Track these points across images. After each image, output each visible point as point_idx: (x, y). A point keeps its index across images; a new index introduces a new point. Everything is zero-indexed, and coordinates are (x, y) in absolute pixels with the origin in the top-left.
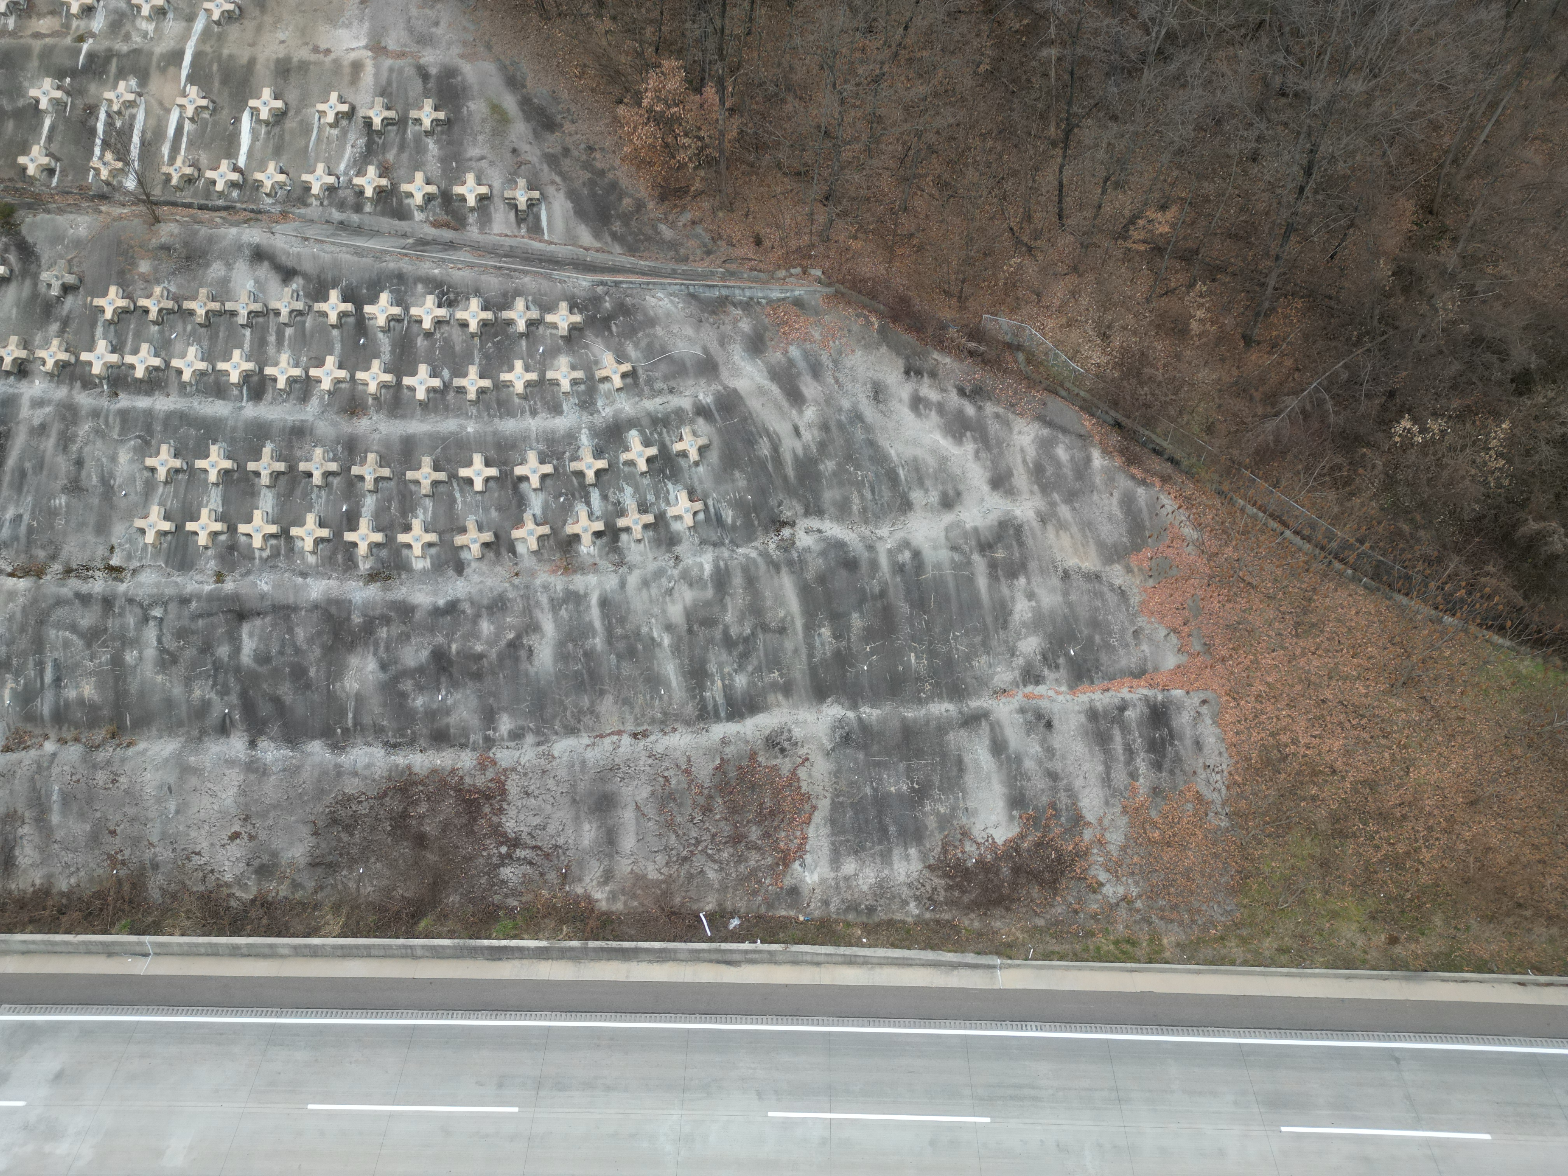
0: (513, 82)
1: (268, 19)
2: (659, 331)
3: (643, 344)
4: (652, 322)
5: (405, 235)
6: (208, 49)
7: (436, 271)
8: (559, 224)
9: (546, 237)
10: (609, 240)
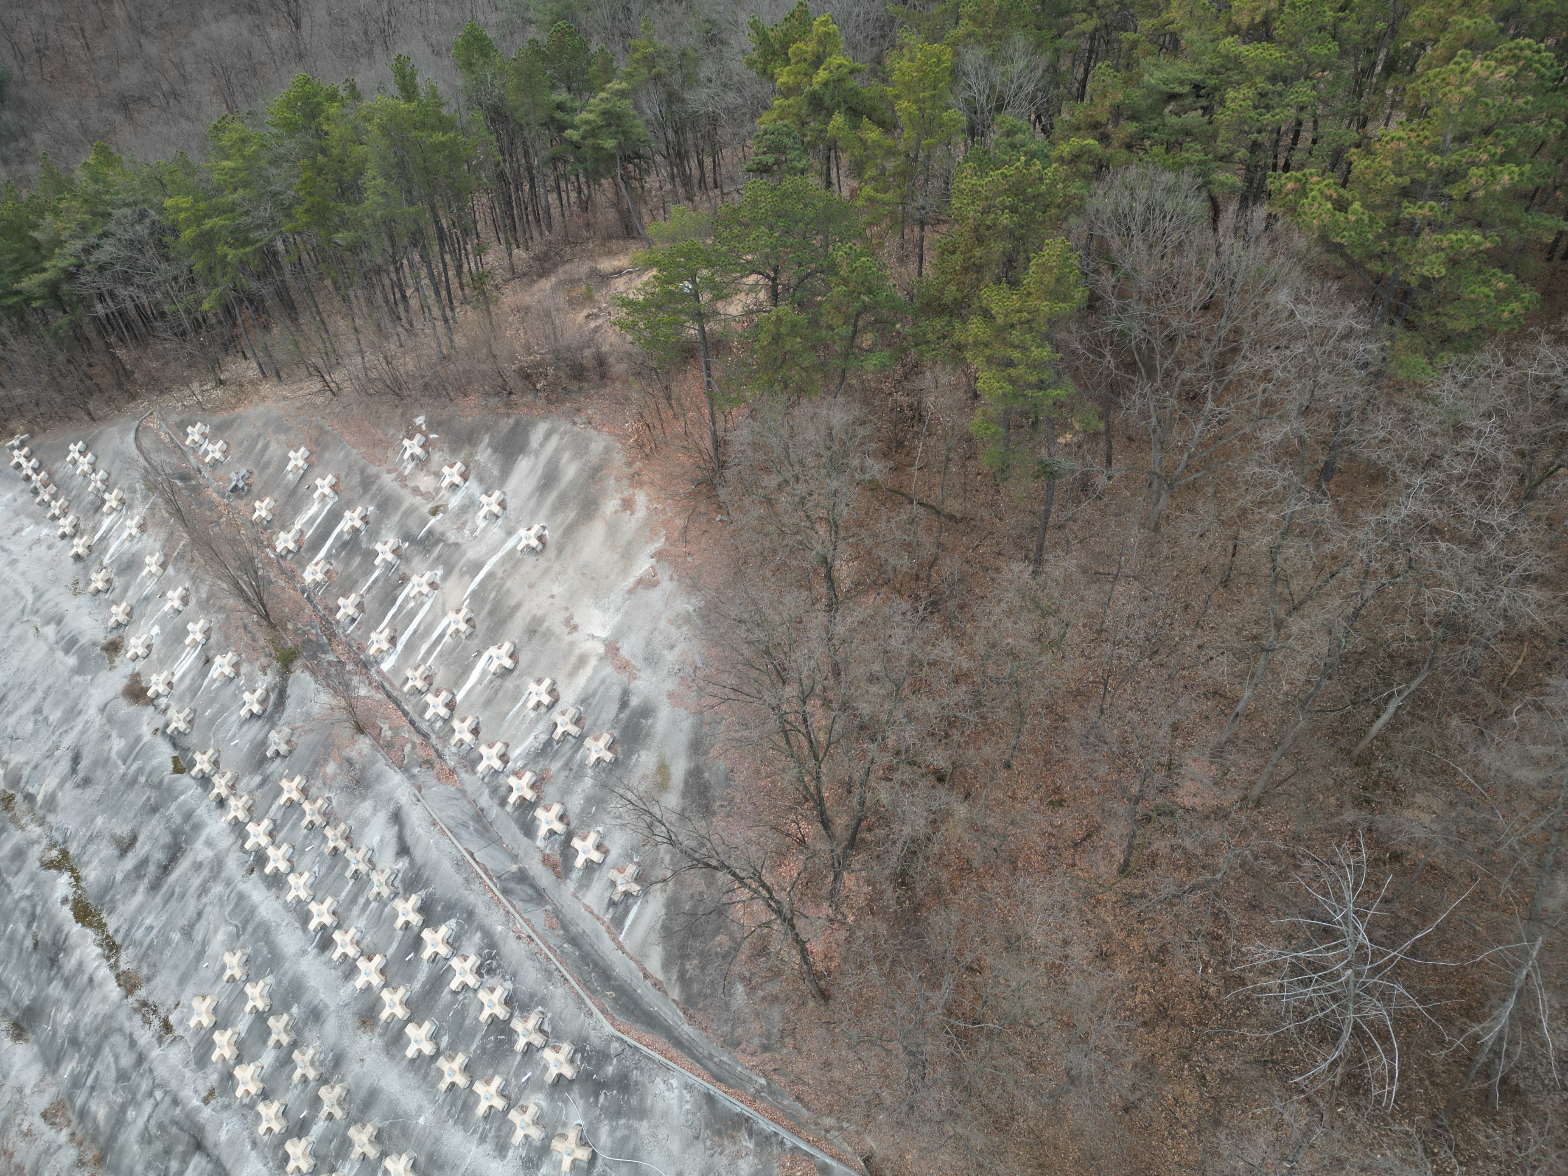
0: (696, 746)
1: (557, 567)
2: (644, 1127)
3: (619, 1134)
4: (642, 1113)
5: (515, 858)
6: (500, 574)
7: (500, 928)
8: (640, 933)
9: (621, 938)
10: (675, 977)
